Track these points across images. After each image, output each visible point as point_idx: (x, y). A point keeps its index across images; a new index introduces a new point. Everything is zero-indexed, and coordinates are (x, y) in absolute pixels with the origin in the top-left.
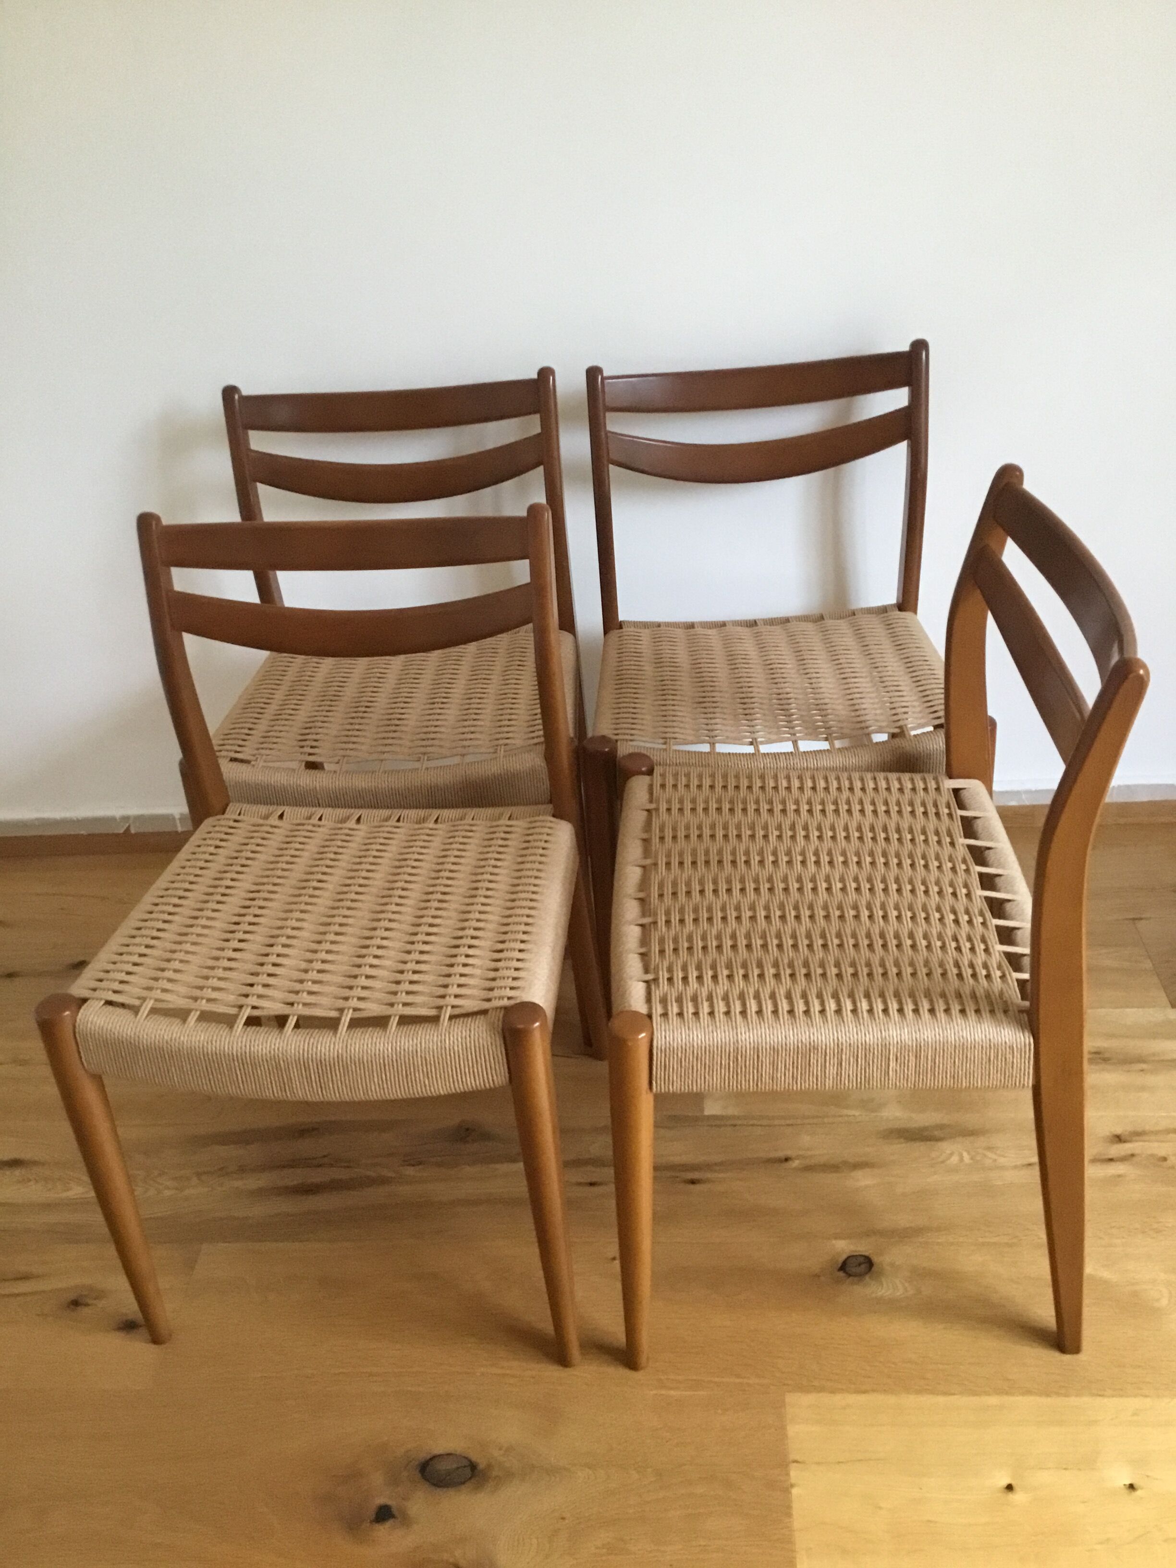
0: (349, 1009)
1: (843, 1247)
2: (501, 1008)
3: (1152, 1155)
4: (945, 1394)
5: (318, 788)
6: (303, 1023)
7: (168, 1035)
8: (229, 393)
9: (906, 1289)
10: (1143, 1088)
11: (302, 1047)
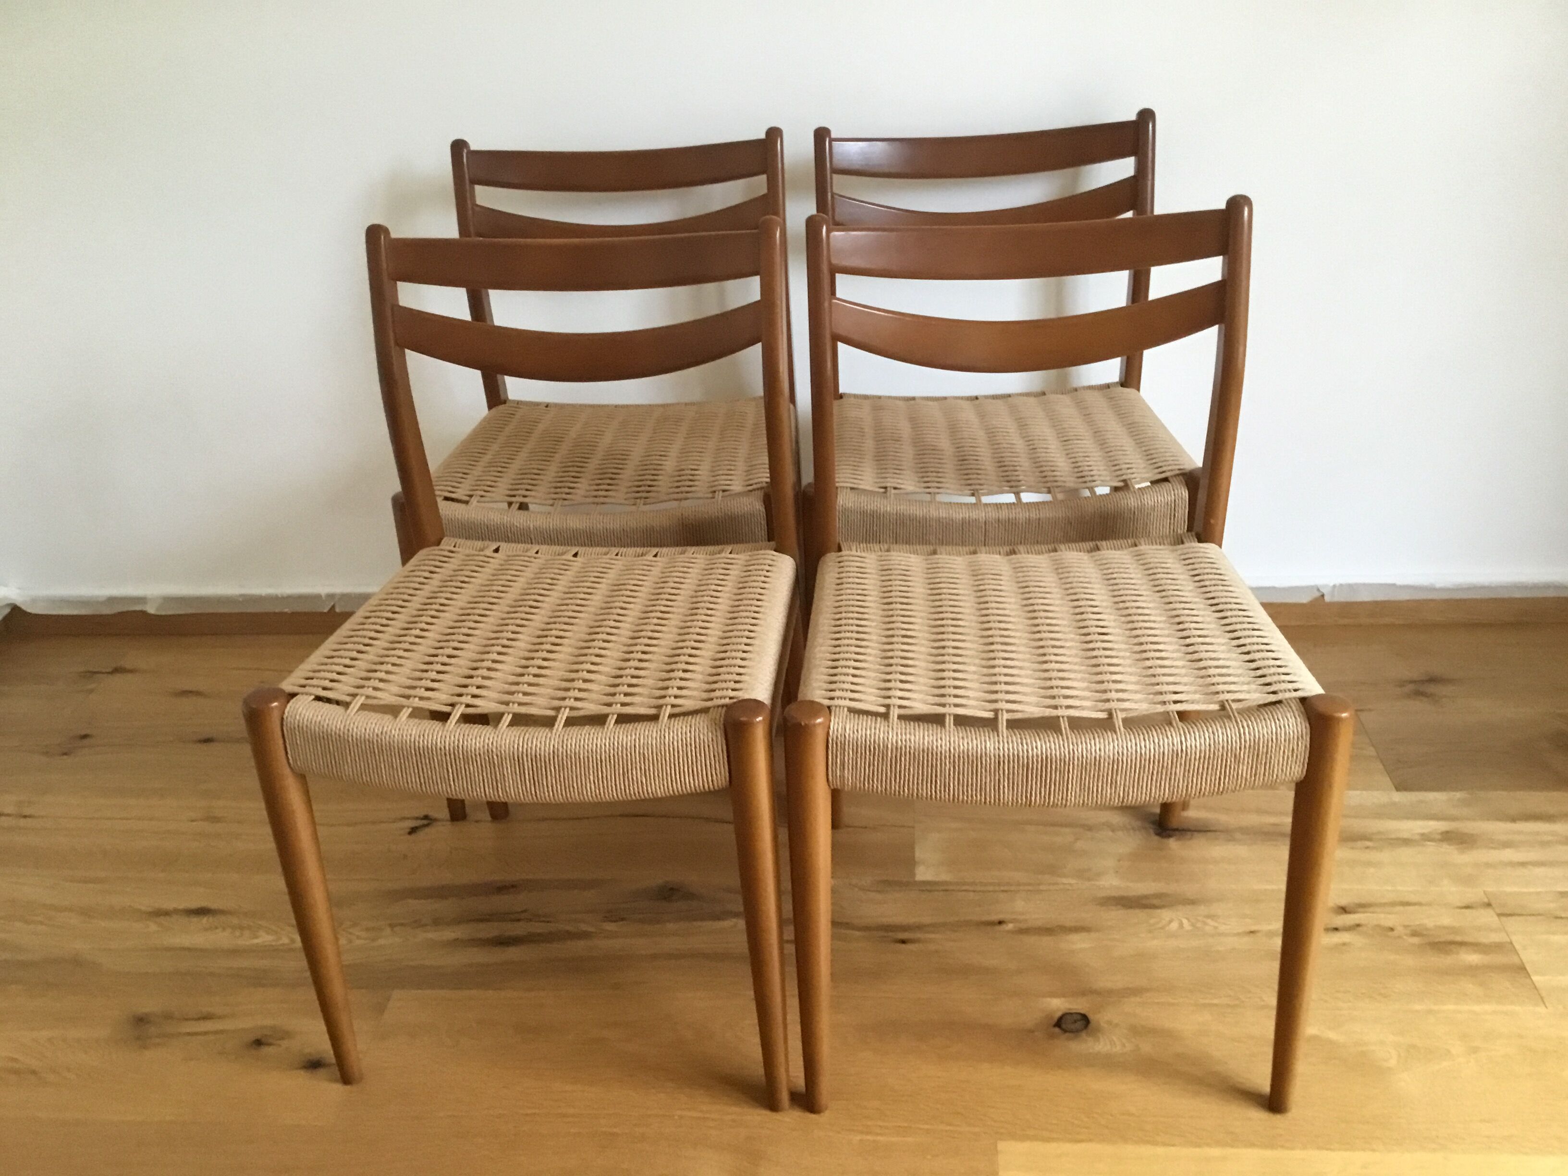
0: (565, 708)
1: (1058, 1005)
2: (723, 706)
3: (1378, 926)
4: (1165, 1144)
5: (532, 529)
6: (519, 720)
7: (378, 729)
8: (458, 147)
9: (1124, 1045)
10: (1369, 864)
11: (516, 742)
